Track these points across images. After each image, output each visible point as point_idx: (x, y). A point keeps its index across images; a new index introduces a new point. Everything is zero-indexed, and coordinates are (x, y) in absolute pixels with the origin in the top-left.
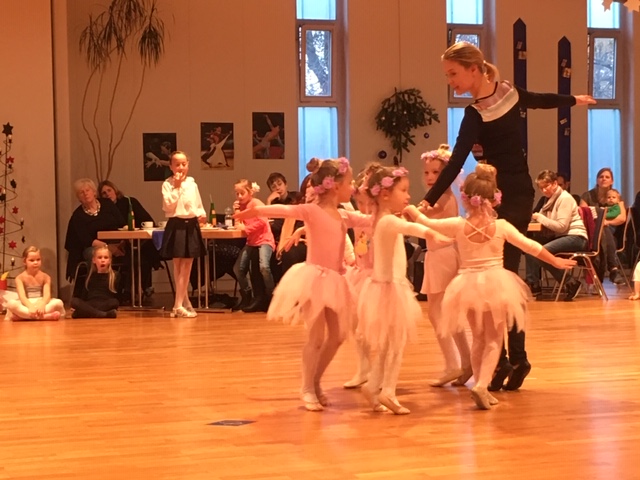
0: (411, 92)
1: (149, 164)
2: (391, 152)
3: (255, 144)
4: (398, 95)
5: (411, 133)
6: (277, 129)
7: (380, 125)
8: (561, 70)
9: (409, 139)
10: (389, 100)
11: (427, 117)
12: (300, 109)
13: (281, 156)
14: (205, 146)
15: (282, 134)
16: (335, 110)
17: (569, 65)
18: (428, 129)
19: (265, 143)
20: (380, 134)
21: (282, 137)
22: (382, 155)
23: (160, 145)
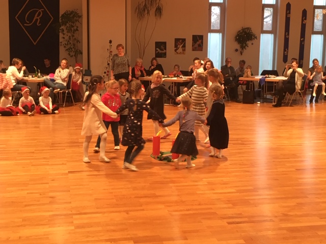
0: (248, 28)
1: (157, 52)
2: (240, 49)
3: (193, 46)
4: (243, 29)
5: (247, 43)
6: (201, 41)
7: (236, 40)
8: (302, 21)
9: (246, 45)
10: (240, 31)
11: (253, 37)
12: (209, 34)
13: (202, 50)
16: (221, 34)
17: (306, 19)
18: (253, 41)
19: (196, 45)
20: (236, 43)
21: (202, 44)
22: (237, 50)
23: (161, 45)
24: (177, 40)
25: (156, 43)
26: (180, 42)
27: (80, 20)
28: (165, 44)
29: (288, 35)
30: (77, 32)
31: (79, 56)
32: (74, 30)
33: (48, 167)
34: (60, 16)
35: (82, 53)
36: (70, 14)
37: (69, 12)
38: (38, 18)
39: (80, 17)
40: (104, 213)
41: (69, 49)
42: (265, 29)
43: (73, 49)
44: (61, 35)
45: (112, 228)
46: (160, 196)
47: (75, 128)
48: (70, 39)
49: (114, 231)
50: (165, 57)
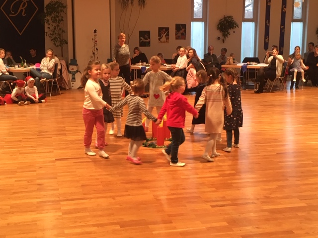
0: (229, 17)
1: (141, 41)
2: (222, 37)
3: (176, 35)
4: (225, 18)
5: (229, 31)
6: (184, 29)
7: (218, 28)
8: (282, 9)
9: (228, 33)
10: (222, 20)
11: (235, 25)
12: (192, 22)
13: (185, 39)
14: (160, 35)
15: (185, 31)
16: (203, 23)
17: (285, 7)
18: (235, 30)
19: (179, 34)
20: (218, 32)
21: (185, 32)
22: (219, 38)
23: (145, 34)
24: (160, 29)
25: (141, 32)
26: (163, 31)
27: (64, 10)
28: (148, 33)
29: (269, 22)
30: (62, 22)
31: (65, 46)
32: (59, 19)
33: (35, 155)
34: (45, 6)
35: (67, 43)
36: (55, 5)
37: (54, 3)
38: (23, 8)
39: (65, 7)
40: (91, 199)
41: (54, 39)
42: (246, 17)
43: (58, 39)
44: (46, 25)
45: (100, 213)
46: (146, 181)
47: (61, 117)
48: (55, 29)
49: (101, 216)
50: (150, 46)
